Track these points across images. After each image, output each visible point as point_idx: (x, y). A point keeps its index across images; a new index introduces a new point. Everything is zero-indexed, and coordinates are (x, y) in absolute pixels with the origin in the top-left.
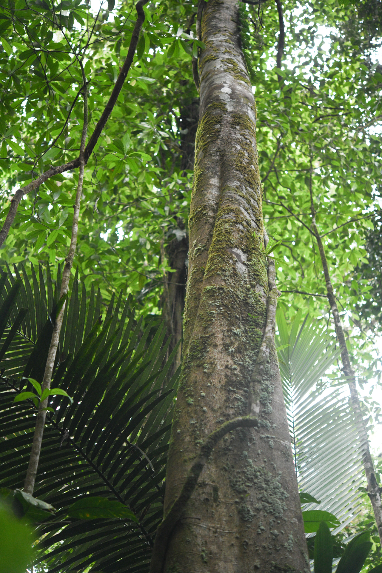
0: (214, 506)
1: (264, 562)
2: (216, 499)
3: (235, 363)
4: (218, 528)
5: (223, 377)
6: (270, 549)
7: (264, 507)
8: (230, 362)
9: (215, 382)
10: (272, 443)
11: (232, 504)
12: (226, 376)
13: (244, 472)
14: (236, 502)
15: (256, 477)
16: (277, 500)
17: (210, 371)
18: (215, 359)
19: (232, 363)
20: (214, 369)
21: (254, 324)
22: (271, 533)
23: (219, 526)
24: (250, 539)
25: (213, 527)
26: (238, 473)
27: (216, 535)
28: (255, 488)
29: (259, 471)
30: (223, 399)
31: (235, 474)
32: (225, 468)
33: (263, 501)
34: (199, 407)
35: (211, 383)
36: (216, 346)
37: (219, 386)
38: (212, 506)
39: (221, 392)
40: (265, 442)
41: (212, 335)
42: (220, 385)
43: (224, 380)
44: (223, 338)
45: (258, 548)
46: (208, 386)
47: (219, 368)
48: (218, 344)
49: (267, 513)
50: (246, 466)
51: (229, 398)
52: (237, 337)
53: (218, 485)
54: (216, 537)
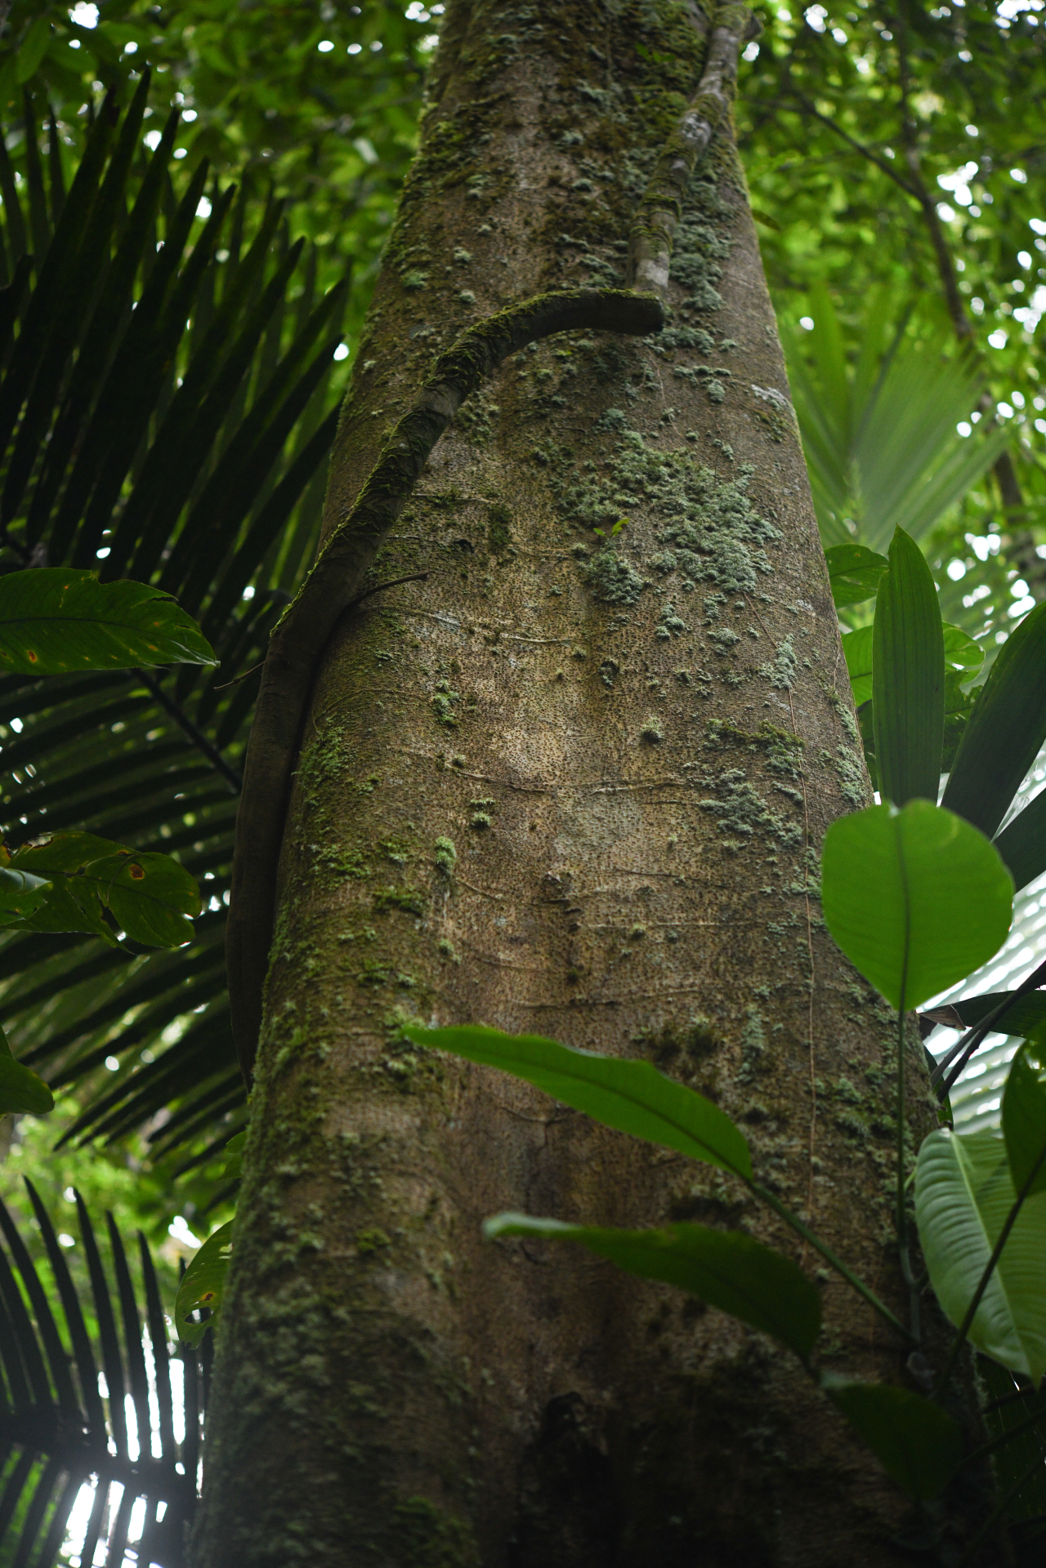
0: (493, 562)
1: (681, 723)
2: (497, 546)
3: (584, 173)
4: (504, 628)
5: (540, 211)
6: (707, 683)
7: (684, 563)
8: (566, 170)
9: (512, 222)
10: (717, 387)
11: (560, 560)
12: (551, 207)
13: (609, 468)
14: (578, 554)
15: (655, 479)
16: (735, 542)
17: (492, 193)
18: (511, 162)
19: (574, 173)
20: (507, 188)
21: (659, 78)
22: (711, 637)
23: (508, 622)
24: (626, 656)
25: (485, 627)
26: (588, 470)
27: (498, 648)
28: (652, 510)
29: (668, 465)
30: (538, 270)
31: (576, 473)
32: (536, 456)
33: (679, 546)
34: (445, 293)
35: (494, 226)
36: (515, 127)
37: (524, 234)
38: (484, 565)
39: (529, 250)
40: (693, 387)
41: (502, 98)
42: (528, 231)
43: (540, 217)
44: (541, 108)
45: (656, 681)
46: (484, 234)
47: (523, 185)
48: (524, 121)
49: (697, 581)
50: (616, 451)
51: (557, 264)
52: (595, 109)
53: (510, 506)
54: (494, 654)
